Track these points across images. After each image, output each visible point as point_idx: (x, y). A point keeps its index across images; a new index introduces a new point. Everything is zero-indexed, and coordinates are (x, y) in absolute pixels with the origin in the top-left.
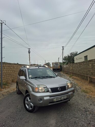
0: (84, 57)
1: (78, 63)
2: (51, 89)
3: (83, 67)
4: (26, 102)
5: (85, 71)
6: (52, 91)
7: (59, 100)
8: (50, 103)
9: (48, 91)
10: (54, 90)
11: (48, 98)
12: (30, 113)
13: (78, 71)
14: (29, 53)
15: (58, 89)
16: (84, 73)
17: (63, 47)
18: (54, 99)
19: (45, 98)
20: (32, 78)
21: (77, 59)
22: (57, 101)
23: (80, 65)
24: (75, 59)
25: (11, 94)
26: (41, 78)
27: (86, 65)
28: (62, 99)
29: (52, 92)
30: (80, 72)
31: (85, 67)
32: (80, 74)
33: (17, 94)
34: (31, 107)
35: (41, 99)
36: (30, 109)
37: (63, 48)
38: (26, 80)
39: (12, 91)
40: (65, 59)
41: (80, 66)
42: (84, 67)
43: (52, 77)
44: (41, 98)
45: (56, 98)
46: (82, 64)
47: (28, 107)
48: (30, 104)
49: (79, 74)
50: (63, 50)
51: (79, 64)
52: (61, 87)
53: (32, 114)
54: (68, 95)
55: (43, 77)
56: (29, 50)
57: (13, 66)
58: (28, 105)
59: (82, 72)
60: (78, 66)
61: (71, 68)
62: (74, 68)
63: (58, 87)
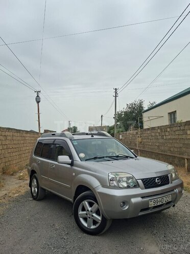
0: (169, 113)
1: (158, 127)
2: (142, 181)
3: (169, 137)
4: (80, 212)
5: (176, 145)
6: (144, 185)
7: (159, 204)
8: (142, 210)
9: (136, 186)
10: (149, 183)
11: (139, 199)
13: (156, 147)
14: (38, 102)
15: (155, 181)
16: (172, 149)
17: (116, 89)
18: (150, 203)
19: (133, 200)
20: (86, 160)
21: (151, 118)
22: (155, 207)
23: (162, 131)
24: (145, 119)
26: (105, 158)
27: (177, 133)
28: (164, 202)
29: (146, 188)
30: (162, 148)
31: (176, 137)
32: (162, 153)
34: (95, 223)
37: (116, 93)
38: (72, 164)
41: (163, 134)
42: (173, 137)
44: (125, 201)
45: (153, 200)
46: (168, 130)
48: (93, 216)
49: (160, 153)
50: (116, 96)
51: (159, 131)
52: (160, 178)
54: (173, 194)
55: (110, 157)
59: (166, 148)
60: (158, 134)
61: (140, 139)
62: (145, 140)
63: (156, 178)
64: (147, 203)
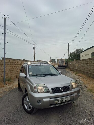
0: (91, 53)
1: (85, 59)
2: (51, 89)
3: (89, 64)
4: (25, 102)
5: (92, 68)
6: (52, 91)
7: (61, 102)
8: (50, 105)
9: (48, 92)
10: (55, 90)
11: (48, 99)
12: (28, 115)
13: (84, 69)
14: (34, 49)
15: (60, 90)
16: (90, 70)
17: (69, 43)
18: (55, 101)
19: (45, 100)
20: (32, 76)
21: (84, 56)
22: (58, 104)
23: (86, 62)
24: (81, 56)
25: (12, 91)
26: (42, 75)
27: (92, 62)
28: (65, 101)
29: (53, 93)
30: (86, 69)
31: (92, 64)
32: (86, 72)
33: (19, 91)
34: (30, 108)
35: (40, 101)
36: (29, 110)
37: (69, 45)
38: (26, 77)
39: (14, 87)
40: (71, 55)
41: (87, 63)
42: (91, 64)
43: (54, 75)
45: (57, 100)
46: (89, 61)
47: (26, 107)
48: (29, 104)
49: (85, 71)
50: (69, 46)
51: (85, 61)
52: (64, 88)
53: (30, 115)
54: (71, 96)
55: (44, 75)
56: (34, 47)
57: (17, 62)
58: (26, 105)
59: (88, 69)
60: (84, 63)
61: (77, 65)
62: (79, 65)
63: (60, 87)
64: (54, 101)
